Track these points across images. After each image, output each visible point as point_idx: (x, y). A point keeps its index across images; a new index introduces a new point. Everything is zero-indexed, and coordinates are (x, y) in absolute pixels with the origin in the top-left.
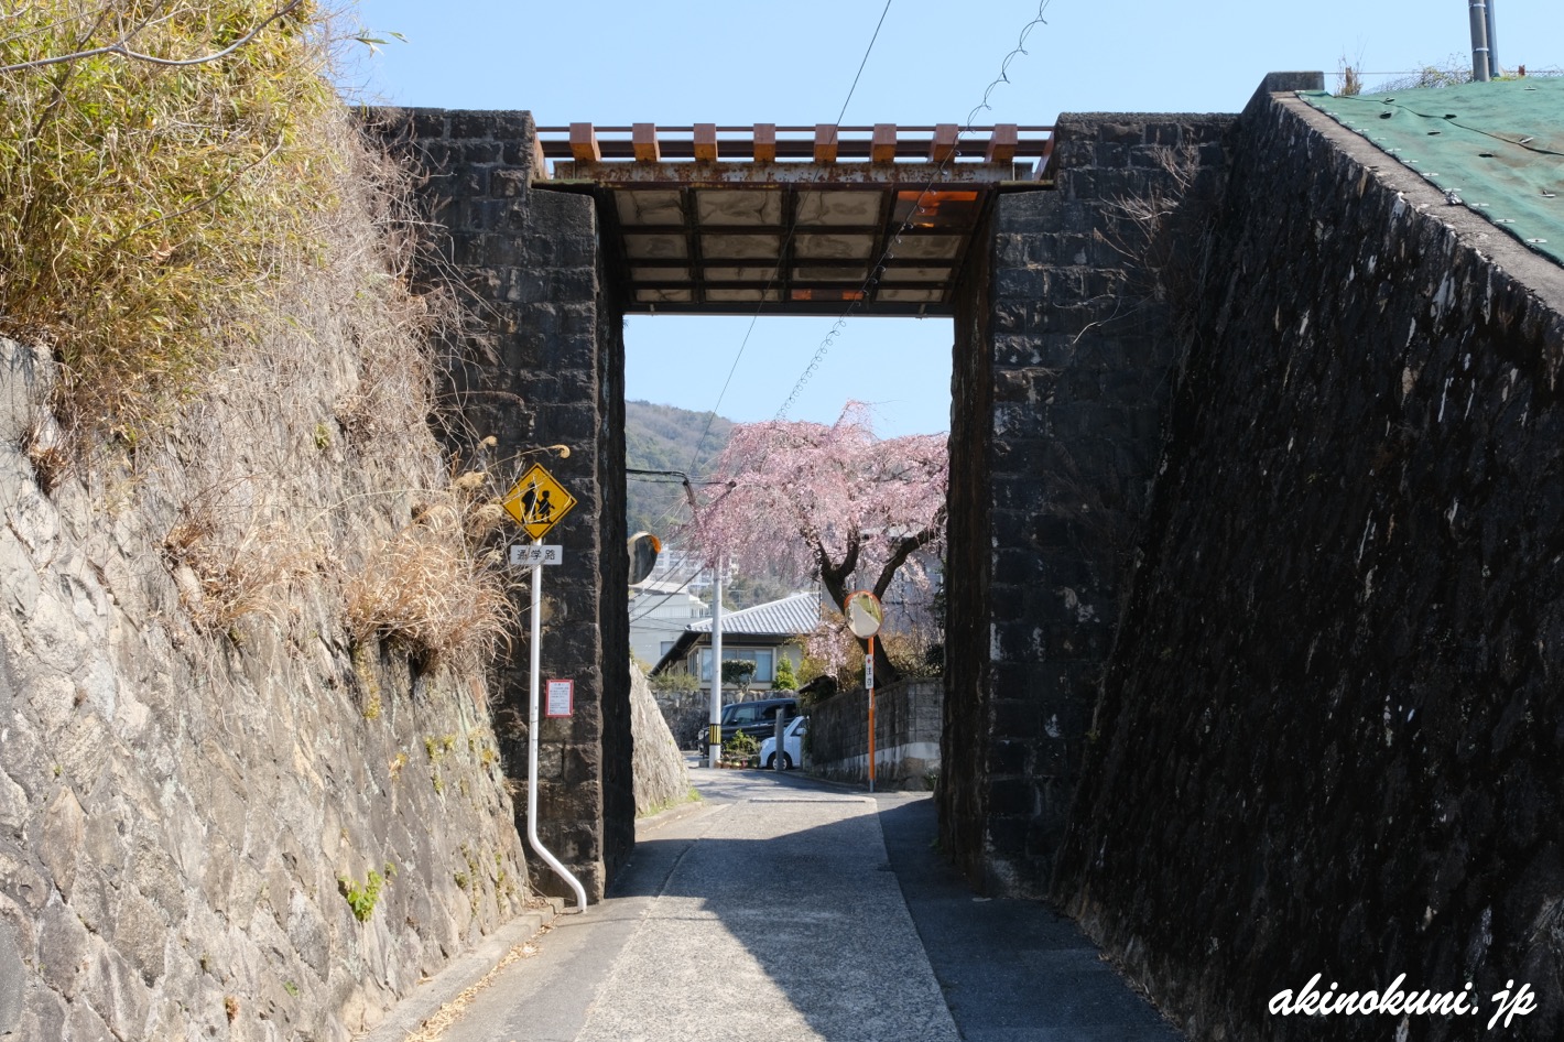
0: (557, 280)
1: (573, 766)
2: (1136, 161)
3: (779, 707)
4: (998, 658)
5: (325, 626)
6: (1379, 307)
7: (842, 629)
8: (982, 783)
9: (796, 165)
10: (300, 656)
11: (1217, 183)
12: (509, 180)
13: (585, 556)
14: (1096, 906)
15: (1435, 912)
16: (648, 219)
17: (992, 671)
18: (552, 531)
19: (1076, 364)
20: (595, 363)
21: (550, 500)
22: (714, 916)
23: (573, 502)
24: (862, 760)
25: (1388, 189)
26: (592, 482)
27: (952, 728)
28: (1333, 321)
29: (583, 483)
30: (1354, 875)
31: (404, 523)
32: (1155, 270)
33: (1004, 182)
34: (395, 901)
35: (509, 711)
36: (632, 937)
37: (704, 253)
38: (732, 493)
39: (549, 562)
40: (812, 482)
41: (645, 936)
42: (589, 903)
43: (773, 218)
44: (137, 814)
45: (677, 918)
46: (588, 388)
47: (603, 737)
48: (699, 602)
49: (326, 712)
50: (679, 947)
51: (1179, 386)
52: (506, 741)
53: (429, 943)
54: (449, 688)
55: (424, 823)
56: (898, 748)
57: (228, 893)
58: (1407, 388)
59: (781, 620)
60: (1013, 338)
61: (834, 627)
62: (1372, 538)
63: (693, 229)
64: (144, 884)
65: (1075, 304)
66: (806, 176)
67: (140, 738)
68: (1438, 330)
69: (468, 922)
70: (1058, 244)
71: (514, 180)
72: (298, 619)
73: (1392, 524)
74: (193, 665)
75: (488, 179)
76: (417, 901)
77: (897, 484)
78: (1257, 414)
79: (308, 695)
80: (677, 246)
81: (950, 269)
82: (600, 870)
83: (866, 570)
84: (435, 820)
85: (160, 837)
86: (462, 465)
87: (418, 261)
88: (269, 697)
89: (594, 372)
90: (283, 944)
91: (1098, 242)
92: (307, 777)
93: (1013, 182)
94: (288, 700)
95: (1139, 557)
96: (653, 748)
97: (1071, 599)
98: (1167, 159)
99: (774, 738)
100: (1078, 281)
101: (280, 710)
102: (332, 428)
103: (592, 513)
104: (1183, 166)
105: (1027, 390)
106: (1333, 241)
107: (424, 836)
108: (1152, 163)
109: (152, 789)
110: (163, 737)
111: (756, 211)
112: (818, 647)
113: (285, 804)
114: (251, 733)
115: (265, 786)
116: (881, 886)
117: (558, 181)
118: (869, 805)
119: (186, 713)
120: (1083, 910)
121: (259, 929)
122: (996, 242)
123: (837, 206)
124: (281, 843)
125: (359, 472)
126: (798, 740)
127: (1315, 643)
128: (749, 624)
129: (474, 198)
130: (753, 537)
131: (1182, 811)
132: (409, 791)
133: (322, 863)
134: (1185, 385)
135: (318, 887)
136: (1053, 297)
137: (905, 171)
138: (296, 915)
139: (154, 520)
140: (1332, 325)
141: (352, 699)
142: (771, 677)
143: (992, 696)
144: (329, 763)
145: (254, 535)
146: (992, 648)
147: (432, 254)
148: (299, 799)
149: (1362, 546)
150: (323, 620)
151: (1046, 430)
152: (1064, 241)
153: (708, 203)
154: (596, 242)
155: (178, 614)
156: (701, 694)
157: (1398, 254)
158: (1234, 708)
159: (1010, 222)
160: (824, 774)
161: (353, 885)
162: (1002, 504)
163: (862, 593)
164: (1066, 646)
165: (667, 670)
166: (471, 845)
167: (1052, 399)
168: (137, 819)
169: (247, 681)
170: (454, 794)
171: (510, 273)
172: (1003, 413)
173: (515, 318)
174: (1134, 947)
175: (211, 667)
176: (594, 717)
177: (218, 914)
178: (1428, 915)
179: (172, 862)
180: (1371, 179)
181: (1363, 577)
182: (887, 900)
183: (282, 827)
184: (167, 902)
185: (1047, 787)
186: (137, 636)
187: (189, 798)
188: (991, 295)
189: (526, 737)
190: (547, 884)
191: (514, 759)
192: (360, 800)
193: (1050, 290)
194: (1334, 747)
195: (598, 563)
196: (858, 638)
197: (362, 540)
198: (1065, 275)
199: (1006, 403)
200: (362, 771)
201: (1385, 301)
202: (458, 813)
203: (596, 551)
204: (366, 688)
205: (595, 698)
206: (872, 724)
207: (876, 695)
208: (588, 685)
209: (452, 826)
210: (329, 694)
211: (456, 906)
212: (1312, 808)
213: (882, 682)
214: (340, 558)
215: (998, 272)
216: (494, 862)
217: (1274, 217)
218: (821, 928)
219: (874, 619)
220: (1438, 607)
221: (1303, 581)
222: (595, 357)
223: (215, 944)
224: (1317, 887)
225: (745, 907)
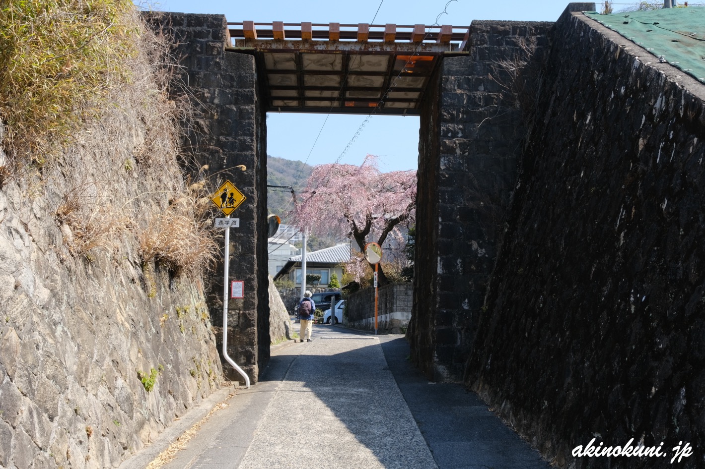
0: (237, 95)
1: (244, 321)
2: (508, 43)
3: (332, 296)
4: (441, 273)
5: (130, 254)
6: (626, 110)
7: (363, 260)
8: (433, 330)
9: (349, 43)
10: (119, 268)
11: (545, 54)
12: (215, 47)
13: (250, 224)
14: (486, 386)
15: (657, 389)
16: (280, 67)
17: (438, 279)
18: (234, 212)
19: (478, 138)
20: (254, 133)
21: (234, 197)
22: (310, 390)
23: (245, 198)
24: (371, 320)
25: (631, 56)
26: (253, 189)
27: (417, 305)
28: (603, 117)
29: (249, 189)
30: (615, 372)
31: (166, 207)
32: (516, 94)
33: (446, 52)
34: (163, 383)
35: (214, 295)
36: (272, 400)
37: (305, 83)
38: (314, 197)
39: (233, 226)
40: (351, 192)
41: (278, 400)
42: (251, 384)
43: (338, 67)
44: (45, 341)
45: (293, 391)
46: (252, 145)
47: (257, 308)
48: (294, 248)
49: (131, 294)
50: (294, 404)
51: (526, 148)
52: (212, 309)
53: (179, 402)
54: (187, 284)
55: (176, 346)
56: (388, 315)
57: (87, 378)
58: (641, 147)
59: (333, 256)
60: (450, 125)
61: (359, 259)
62: (623, 217)
63: (300, 72)
64: (48, 373)
65: (478, 109)
66: (353, 48)
67: (46, 305)
68: (656, 121)
69: (196, 392)
70: (471, 81)
71: (217, 47)
72: (118, 251)
73: (634, 210)
74: (70, 271)
75: (204, 46)
76: (173, 383)
77: (390, 193)
78: (565, 160)
79: (123, 286)
80: (292, 80)
81: (419, 93)
82: (256, 368)
83: (374, 233)
84: (181, 345)
85: (55, 352)
86: (192, 181)
87: (172, 84)
88: (104, 287)
89: (254, 138)
90: (113, 402)
91: (490, 80)
92: (122, 324)
93: (450, 52)
94: (113, 289)
95: (506, 227)
96: (277, 313)
97: (475, 246)
98: (522, 42)
99: (330, 310)
100: (480, 98)
101: (110, 293)
102: (133, 162)
103: (253, 203)
104: (529, 46)
105: (455, 149)
106: (603, 80)
107: (176, 352)
108: (515, 44)
109: (52, 329)
110: (56, 304)
111: (330, 64)
112: (351, 268)
113: (113, 337)
114: (97, 303)
115: (104, 328)
116: (385, 377)
117: (237, 48)
118: (376, 340)
119: (67, 293)
120: (480, 388)
121: (102, 395)
122: (442, 80)
123: (368, 62)
124: (111, 355)
125: (145, 182)
126: (341, 311)
127: (595, 266)
128: (318, 258)
129: (198, 55)
130: (323, 217)
131: (529, 343)
132: (169, 332)
133: (130, 365)
134: (529, 147)
135: (128, 376)
136: (468, 106)
137: (400, 46)
138: (118, 388)
139: (51, 203)
140: (603, 119)
141: (143, 289)
142: (328, 282)
143: (438, 290)
144: (133, 318)
145: (97, 210)
146: (438, 268)
147: (178, 81)
148: (119, 334)
149: (618, 221)
150: (129, 252)
151: (465, 168)
152: (474, 80)
153: (308, 59)
154: (255, 77)
155: (62, 247)
156: (296, 290)
157: (636, 85)
158: (555, 296)
159: (449, 71)
160: (354, 326)
161: (144, 375)
162: (443, 201)
163: (373, 243)
164: (472, 268)
165: (280, 279)
166: (197, 357)
167: (467, 153)
168: (44, 343)
169: (94, 279)
170: (189, 333)
171: (215, 90)
172: (444, 159)
173: (217, 112)
174: (505, 405)
175: (78, 272)
176: (254, 298)
177: (83, 388)
178: (653, 390)
179: (61, 363)
180: (622, 51)
181: (619, 235)
182: (388, 383)
183: (111, 347)
184: (59, 382)
185: (463, 332)
186: (44, 256)
187: (69, 333)
188: (439, 105)
189: (222, 307)
190: (231, 375)
191: (216, 318)
192: (147, 336)
193: (467, 103)
194: (605, 312)
195: (255, 227)
196: (370, 264)
197: (146, 214)
198: (474, 96)
199: (446, 155)
200: (148, 322)
201: (630, 107)
202: (191, 342)
203: (255, 221)
204: (149, 283)
205: (254, 290)
206: (376, 303)
207: (378, 290)
208: (251, 284)
209: (188, 348)
210: (132, 286)
211: (191, 384)
212: (594, 342)
213: (381, 284)
214: (136, 222)
215: (443, 94)
216: (207, 364)
217: (573, 70)
218: (359, 396)
219: (378, 256)
220: (657, 249)
221: (589, 237)
222: (255, 131)
223: (82, 402)
224: (597, 378)
225: (324, 386)
